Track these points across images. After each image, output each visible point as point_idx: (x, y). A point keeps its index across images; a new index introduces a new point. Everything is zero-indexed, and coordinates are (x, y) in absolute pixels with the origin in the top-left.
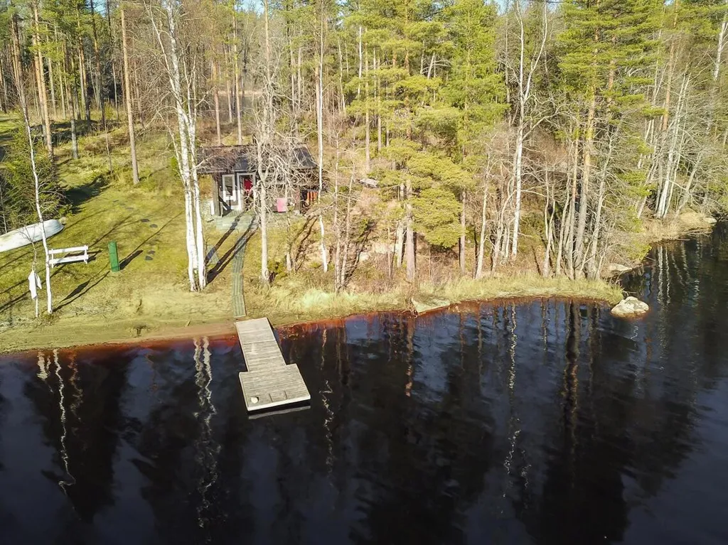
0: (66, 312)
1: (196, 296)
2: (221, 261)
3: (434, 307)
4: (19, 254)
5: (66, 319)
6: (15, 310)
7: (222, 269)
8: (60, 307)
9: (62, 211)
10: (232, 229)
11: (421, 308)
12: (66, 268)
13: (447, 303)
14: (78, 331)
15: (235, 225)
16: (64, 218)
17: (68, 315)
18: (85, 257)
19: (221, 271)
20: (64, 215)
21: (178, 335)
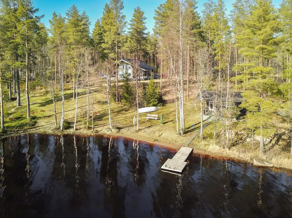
0: (142, 131)
1: (178, 136)
2: (194, 129)
3: (263, 165)
4: (142, 114)
5: (140, 133)
6: (131, 127)
7: (193, 131)
8: (141, 129)
9: (159, 105)
10: (206, 120)
11: (256, 163)
12: (150, 120)
13: (272, 165)
14: (141, 136)
15: (208, 118)
16: (159, 107)
17: (142, 132)
18: (156, 118)
19: (191, 132)
20: (159, 106)
21: (164, 145)
